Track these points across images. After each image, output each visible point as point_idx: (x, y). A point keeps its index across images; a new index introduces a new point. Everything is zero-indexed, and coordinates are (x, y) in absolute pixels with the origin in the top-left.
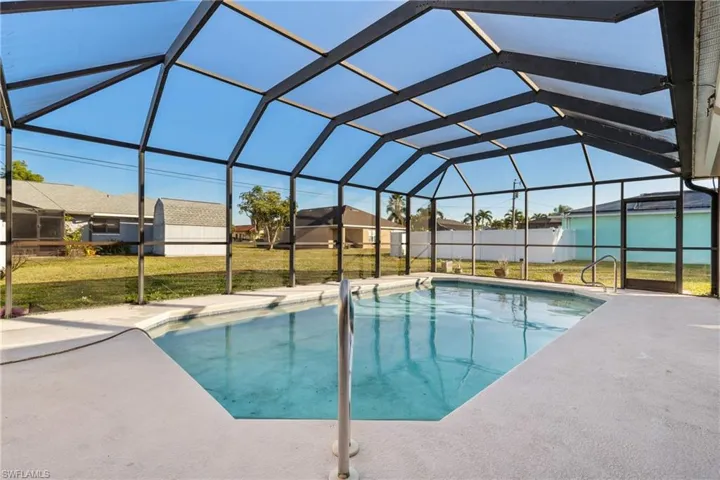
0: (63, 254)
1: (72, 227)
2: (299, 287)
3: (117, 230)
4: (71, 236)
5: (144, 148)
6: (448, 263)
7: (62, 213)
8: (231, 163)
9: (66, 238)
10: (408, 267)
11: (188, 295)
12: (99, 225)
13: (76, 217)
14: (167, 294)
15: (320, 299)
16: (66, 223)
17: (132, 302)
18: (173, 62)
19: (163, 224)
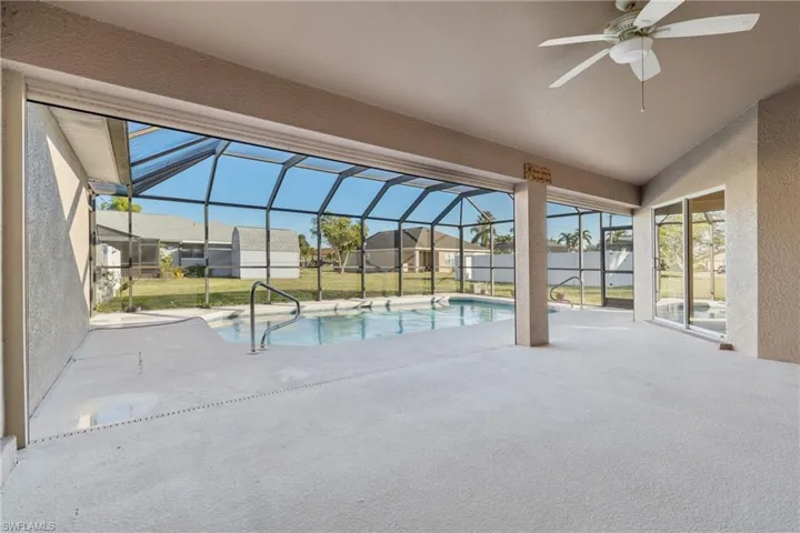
0: (158, 276)
1: (165, 253)
2: (324, 301)
3: (201, 256)
4: (164, 261)
5: (207, 203)
6: (476, 285)
7: (157, 240)
8: (269, 208)
9: (161, 263)
10: (433, 288)
11: (239, 304)
12: (186, 251)
13: (169, 244)
14: (225, 303)
15: (335, 309)
16: (161, 249)
17: (201, 307)
18: (221, 153)
19: (239, 250)
